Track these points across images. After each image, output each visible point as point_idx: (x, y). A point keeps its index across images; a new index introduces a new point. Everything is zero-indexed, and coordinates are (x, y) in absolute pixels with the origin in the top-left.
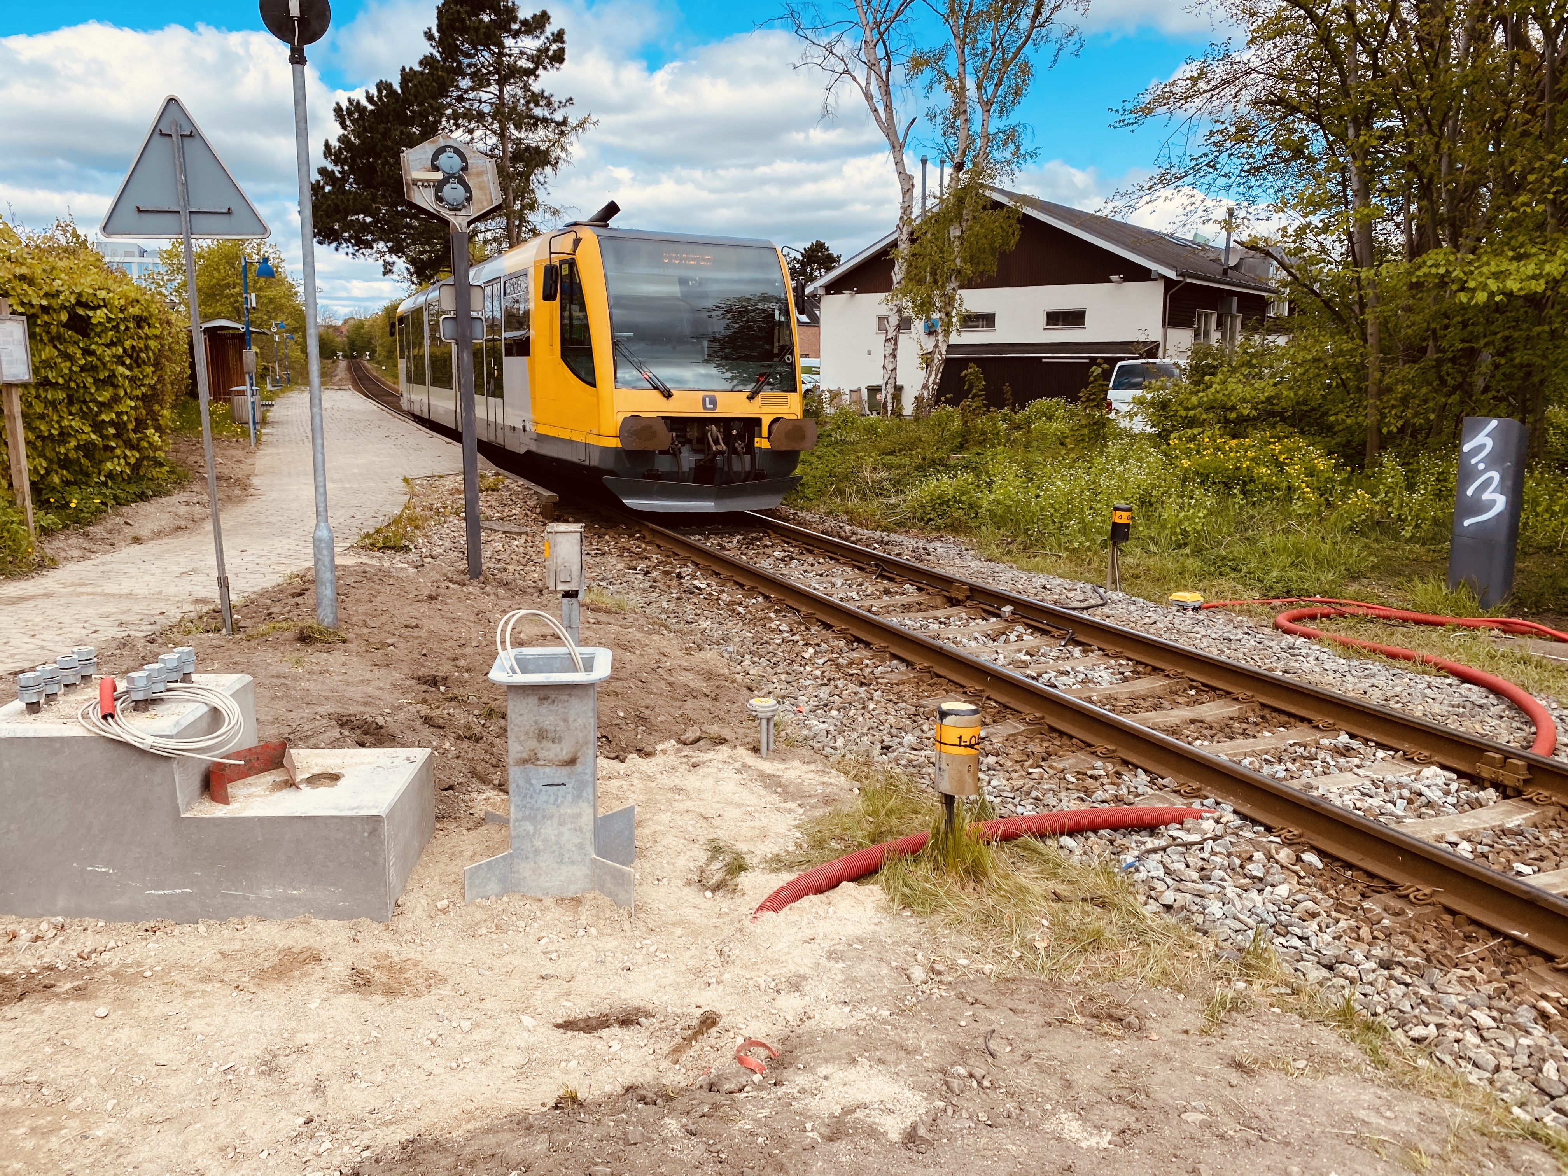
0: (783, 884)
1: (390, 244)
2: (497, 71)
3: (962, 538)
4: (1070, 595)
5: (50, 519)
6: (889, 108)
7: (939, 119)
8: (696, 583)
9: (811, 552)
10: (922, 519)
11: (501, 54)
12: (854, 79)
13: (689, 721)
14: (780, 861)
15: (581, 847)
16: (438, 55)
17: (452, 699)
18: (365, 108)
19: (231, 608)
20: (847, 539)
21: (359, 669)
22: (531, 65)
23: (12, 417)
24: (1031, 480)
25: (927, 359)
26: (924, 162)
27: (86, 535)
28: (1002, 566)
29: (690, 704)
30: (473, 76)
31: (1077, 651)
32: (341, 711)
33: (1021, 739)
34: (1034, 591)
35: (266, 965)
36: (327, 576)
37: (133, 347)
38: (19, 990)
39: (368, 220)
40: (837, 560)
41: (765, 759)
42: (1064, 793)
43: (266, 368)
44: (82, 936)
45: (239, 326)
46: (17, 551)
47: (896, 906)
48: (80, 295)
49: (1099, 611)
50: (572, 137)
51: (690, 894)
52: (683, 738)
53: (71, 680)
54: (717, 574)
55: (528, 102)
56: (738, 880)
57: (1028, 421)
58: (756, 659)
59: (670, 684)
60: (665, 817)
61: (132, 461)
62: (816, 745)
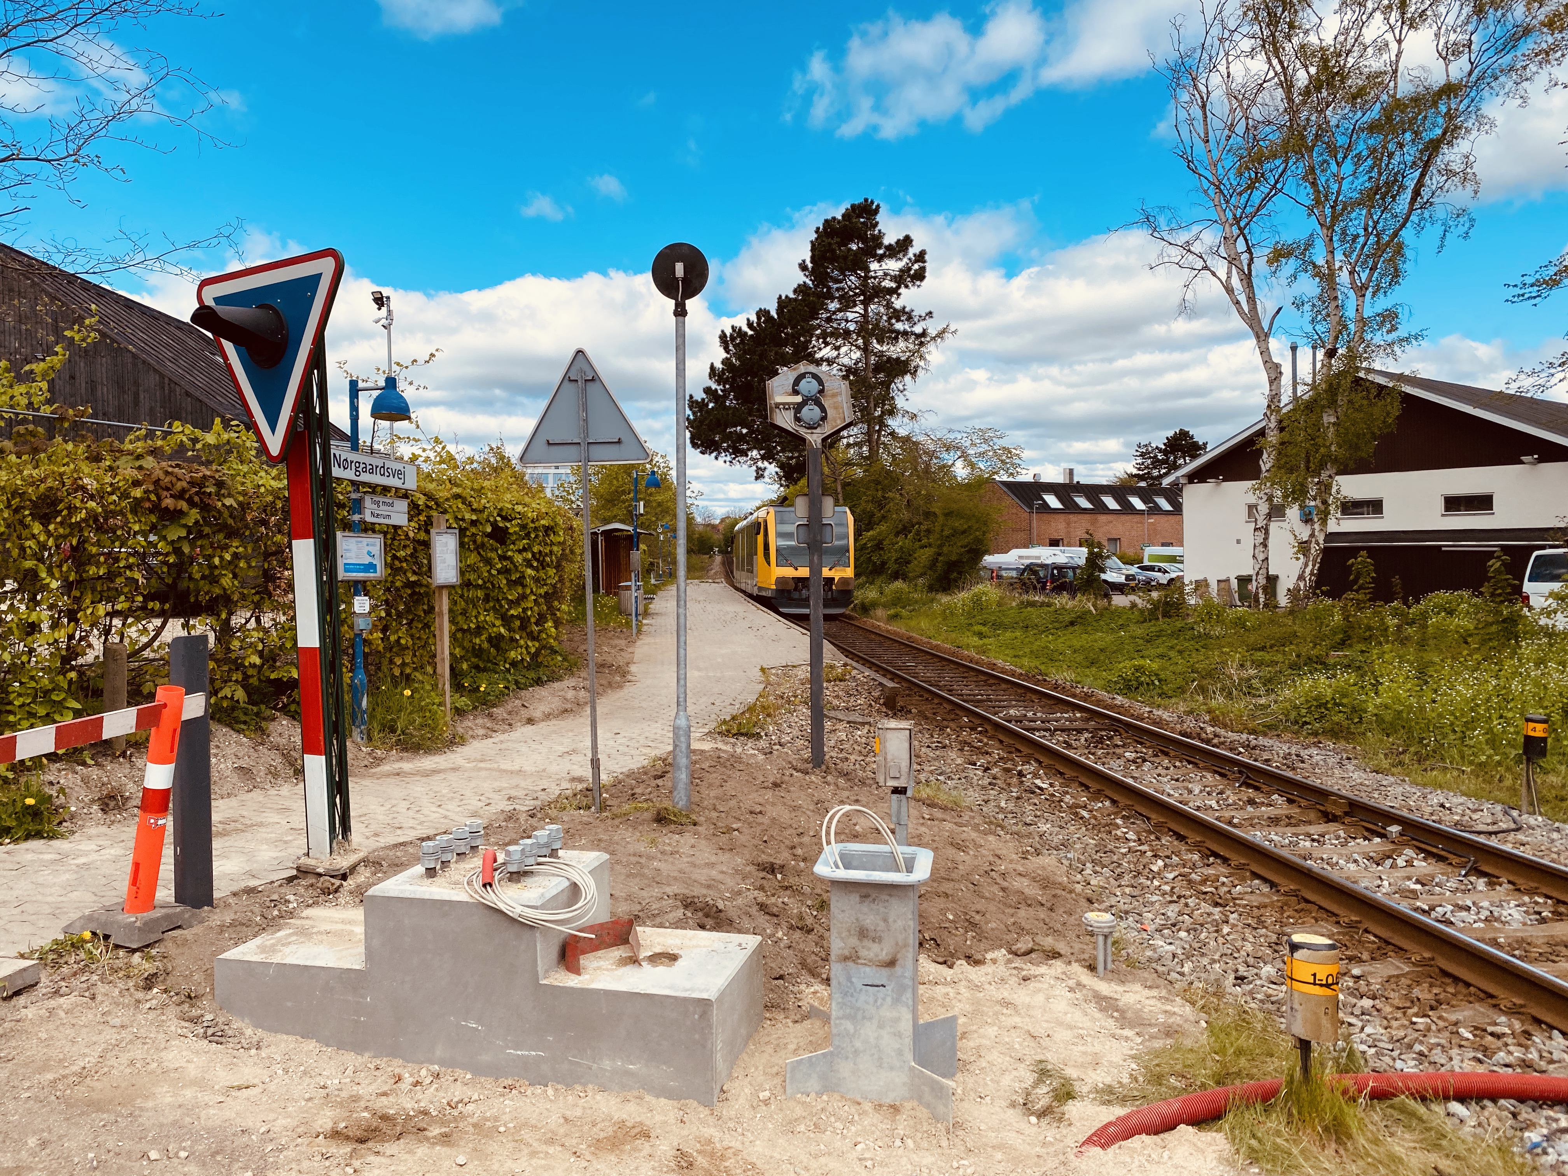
0: (1112, 1118)
1: (762, 452)
2: (863, 293)
3: (1342, 744)
4: (1475, 817)
5: (463, 701)
6: (1251, 299)
7: (1307, 307)
8: (1038, 782)
9: (1166, 754)
10: (1297, 722)
11: (867, 277)
12: (1214, 274)
13: (1022, 930)
14: (1111, 1093)
15: (900, 1053)
16: (810, 283)
17: (787, 888)
18: (746, 333)
19: (601, 788)
20: (1208, 742)
21: (706, 852)
22: (894, 285)
23: (441, 614)
24: (1426, 683)
25: (1303, 547)
26: (1294, 349)
27: (490, 715)
28: (1392, 779)
29: (1023, 913)
30: (840, 299)
31: (1481, 884)
32: (686, 892)
33: (1404, 981)
34: (1429, 810)
35: (602, 1135)
36: (683, 761)
37: (540, 552)
38: (399, 1129)
39: (745, 431)
40: (1196, 765)
41: (1102, 979)
42: (1454, 1052)
43: (652, 564)
44: (452, 1085)
45: (631, 529)
46: (434, 729)
47: (1240, 1160)
48: (501, 509)
49: (1511, 836)
50: (931, 347)
51: (1013, 1116)
52: (1014, 948)
53: (463, 850)
54: (1061, 774)
55: (890, 318)
56: (1066, 1108)
57: (1424, 616)
58: (1098, 869)
59: (1003, 889)
60: (992, 1031)
61: (533, 650)
62: (1160, 969)
